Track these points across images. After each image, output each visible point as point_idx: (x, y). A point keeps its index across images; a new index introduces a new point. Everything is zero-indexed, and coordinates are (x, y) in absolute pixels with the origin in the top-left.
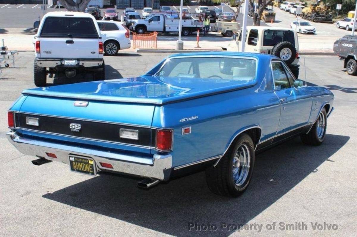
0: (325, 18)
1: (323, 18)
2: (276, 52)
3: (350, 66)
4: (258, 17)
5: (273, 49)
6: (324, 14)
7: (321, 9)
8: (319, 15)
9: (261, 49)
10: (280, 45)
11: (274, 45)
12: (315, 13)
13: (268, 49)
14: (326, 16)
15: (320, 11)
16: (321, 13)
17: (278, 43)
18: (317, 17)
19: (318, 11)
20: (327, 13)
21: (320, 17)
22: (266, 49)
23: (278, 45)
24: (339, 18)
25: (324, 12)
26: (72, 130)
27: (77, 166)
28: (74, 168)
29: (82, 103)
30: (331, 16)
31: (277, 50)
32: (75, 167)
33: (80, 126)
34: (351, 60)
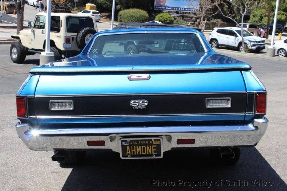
0: (65, 10)
1: (63, 10)
2: (81, 38)
3: (130, 51)
4: (21, 7)
5: (77, 35)
6: (63, 6)
7: (60, 2)
8: (59, 7)
9: (65, 36)
10: (84, 31)
11: (78, 31)
12: (55, 5)
13: (71, 36)
14: (65, 8)
15: (59, 3)
16: (60, 5)
17: (82, 29)
18: (57, 8)
19: (57, 3)
20: (66, 5)
21: (60, 8)
22: (70, 36)
23: (82, 32)
24: (76, 10)
25: (62, 4)
26: (134, 108)
27: (132, 150)
28: (127, 154)
29: (141, 76)
30: (69, 8)
31: (82, 36)
32: (129, 152)
33: (146, 102)
34: (130, 46)
